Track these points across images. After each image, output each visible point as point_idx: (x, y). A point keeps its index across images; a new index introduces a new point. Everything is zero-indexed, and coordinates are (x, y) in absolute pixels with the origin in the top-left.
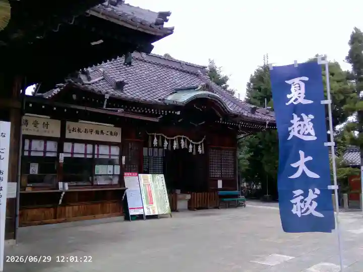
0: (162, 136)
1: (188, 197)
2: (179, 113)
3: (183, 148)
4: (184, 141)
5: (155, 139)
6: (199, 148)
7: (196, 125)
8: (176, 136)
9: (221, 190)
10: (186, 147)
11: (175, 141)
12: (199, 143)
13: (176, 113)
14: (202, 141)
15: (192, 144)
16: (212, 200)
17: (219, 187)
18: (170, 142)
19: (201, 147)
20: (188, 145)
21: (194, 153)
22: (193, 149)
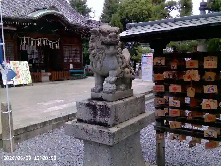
0: (29, 38)
1: (49, 74)
2: (35, 24)
3: (44, 45)
4: (45, 41)
5: (25, 40)
6: (56, 45)
7: (53, 31)
8: (39, 38)
9: (71, 69)
10: (47, 44)
11: (38, 41)
12: (56, 42)
13: (33, 24)
14: (58, 41)
15: (51, 43)
16: (65, 75)
17: (70, 68)
18: (35, 42)
19: (57, 45)
20: (48, 44)
21: (53, 48)
22: (52, 45)
